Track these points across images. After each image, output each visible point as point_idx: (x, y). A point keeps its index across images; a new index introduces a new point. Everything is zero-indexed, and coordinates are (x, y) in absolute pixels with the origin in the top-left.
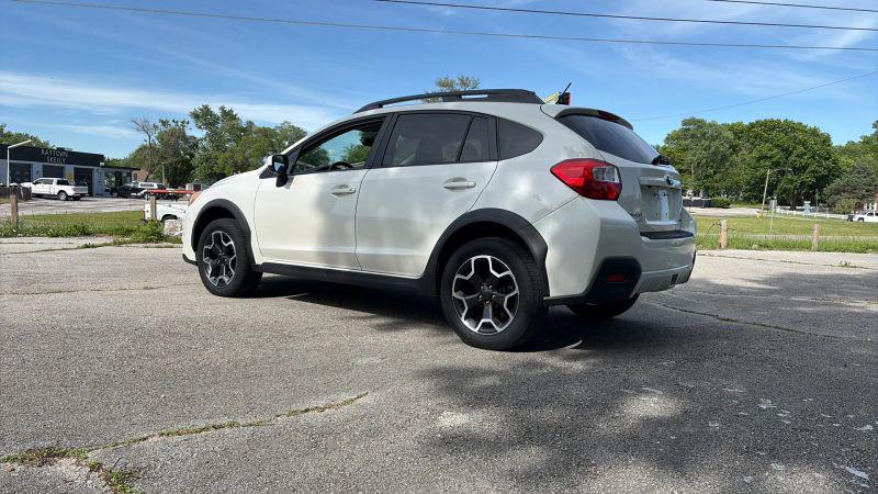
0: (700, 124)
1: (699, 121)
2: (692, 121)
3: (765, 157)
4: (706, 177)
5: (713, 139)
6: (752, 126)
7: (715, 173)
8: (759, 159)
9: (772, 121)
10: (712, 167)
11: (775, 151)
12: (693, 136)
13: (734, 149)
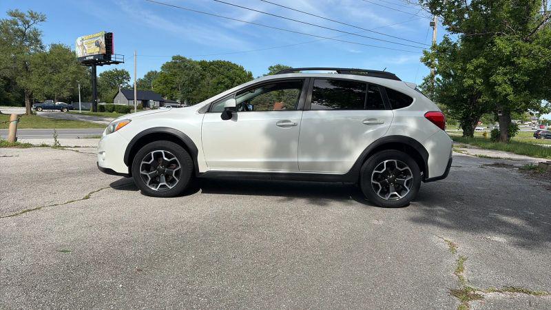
0: (183, 59)
1: (182, 58)
2: (179, 58)
3: (221, 83)
4: (188, 92)
5: (191, 70)
6: (211, 64)
7: (193, 90)
8: (218, 83)
9: (220, 62)
10: (191, 87)
11: (226, 79)
12: (179, 67)
13: (203, 77)
